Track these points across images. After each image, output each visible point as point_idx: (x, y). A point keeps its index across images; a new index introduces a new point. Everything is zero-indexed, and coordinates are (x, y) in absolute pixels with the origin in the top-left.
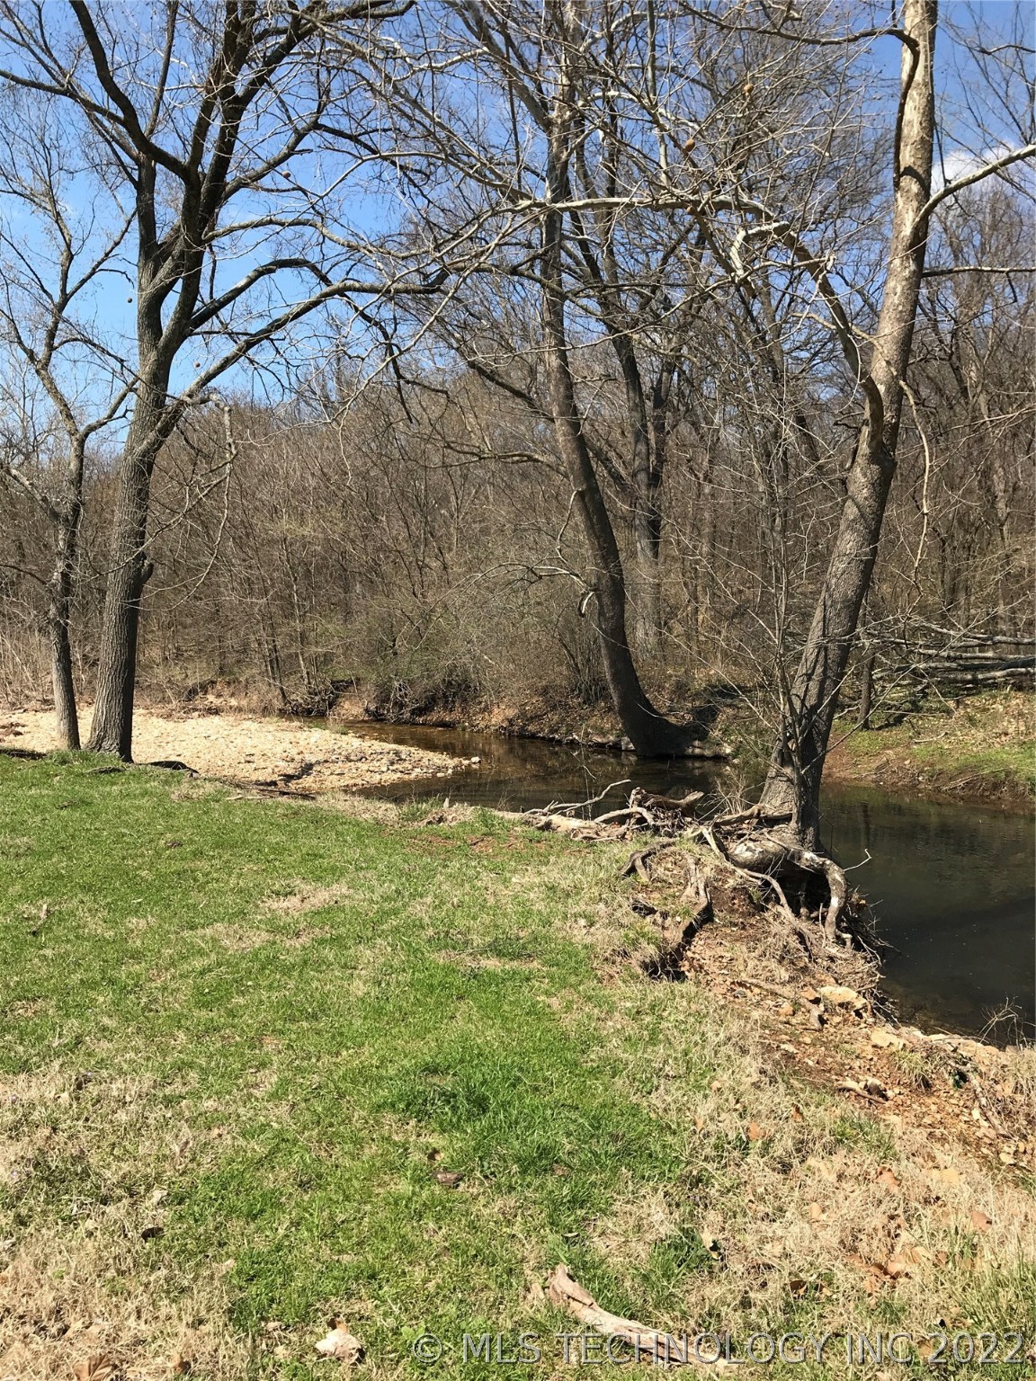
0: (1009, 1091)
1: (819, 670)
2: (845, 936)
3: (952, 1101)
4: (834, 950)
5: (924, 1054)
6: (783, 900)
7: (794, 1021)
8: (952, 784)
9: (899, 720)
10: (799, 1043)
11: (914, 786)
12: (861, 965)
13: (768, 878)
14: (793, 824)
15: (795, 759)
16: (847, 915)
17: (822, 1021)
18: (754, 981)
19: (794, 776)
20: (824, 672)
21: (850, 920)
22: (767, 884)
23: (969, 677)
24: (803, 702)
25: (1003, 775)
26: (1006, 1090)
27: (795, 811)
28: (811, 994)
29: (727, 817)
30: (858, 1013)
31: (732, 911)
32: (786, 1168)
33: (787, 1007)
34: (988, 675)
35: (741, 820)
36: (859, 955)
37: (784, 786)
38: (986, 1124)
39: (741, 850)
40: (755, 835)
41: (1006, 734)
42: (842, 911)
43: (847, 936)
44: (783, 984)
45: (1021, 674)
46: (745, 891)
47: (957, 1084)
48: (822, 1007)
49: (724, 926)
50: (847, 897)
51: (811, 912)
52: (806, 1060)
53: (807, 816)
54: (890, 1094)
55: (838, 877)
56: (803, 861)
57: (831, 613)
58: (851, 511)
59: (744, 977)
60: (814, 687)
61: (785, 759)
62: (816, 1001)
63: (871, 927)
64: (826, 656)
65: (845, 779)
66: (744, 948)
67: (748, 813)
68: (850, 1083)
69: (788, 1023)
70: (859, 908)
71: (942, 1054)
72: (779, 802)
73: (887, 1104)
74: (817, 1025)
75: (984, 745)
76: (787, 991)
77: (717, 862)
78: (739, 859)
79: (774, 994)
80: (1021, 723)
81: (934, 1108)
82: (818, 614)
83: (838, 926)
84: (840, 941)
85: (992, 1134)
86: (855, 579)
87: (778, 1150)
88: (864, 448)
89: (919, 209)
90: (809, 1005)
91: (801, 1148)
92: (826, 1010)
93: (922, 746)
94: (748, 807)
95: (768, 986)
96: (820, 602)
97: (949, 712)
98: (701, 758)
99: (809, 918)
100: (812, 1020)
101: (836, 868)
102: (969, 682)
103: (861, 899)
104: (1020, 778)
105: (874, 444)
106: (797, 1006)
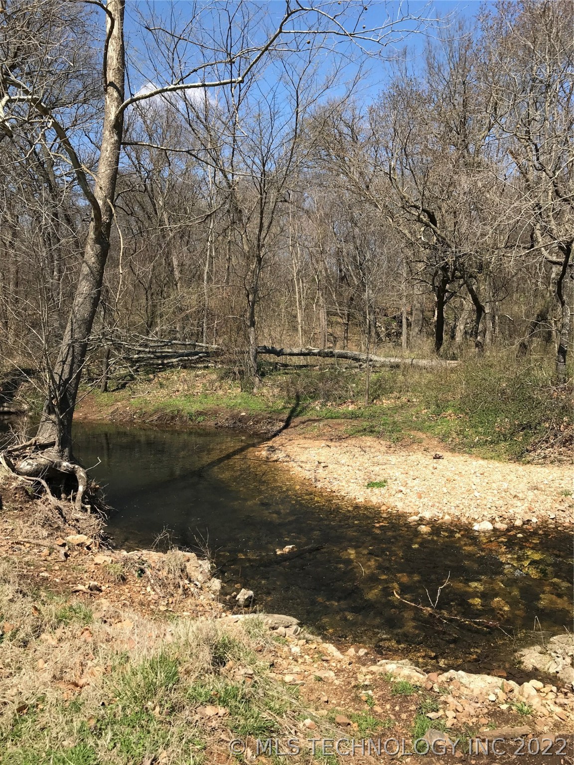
0: (165, 574)
1: (69, 359)
2: (87, 506)
3: (137, 585)
4: (79, 515)
5: (123, 563)
6: (48, 491)
7: (49, 558)
8: (151, 419)
9: (124, 386)
10: (52, 571)
11: (131, 421)
12: (94, 521)
13: (39, 479)
14: (56, 447)
15: (56, 410)
16: (88, 495)
17: (66, 555)
18: (26, 540)
19: (56, 420)
20: (73, 360)
21: (90, 497)
22: (39, 483)
23: (160, 362)
24: (60, 378)
25: (176, 412)
26: (163, 574)
27: (57, 439)
28: (60, 541)
29: (16, 447)
30: (89, 548)
31: (14, 501)
32: (25, 644)
33: (46, 551)
34: (169, 361)
35: (25, 447)
36: (93, 515)
37: (51, 425)
38: (153, 593)
39: (24, 465)
40: (33, 455)
41: (178, 391)
42: (85, 493)
43: (88, 506)
44: (44, 539)
45: (186, 360)
46: (23, 488)
47: (140, 576)
48: (67, 548)
49: (9, 511)
50: (88, 485)
51: (67, 496)
52: (55, 579)
53: (64, 442)
54: (103, 588)
55: (82, 474)
56: (62, 467)
57: (75, 326)
58: (85, 270)
59: (20, 538)
60: (67, 369)
61: (51, 410)
62: (64, 545)
63: (102, 500)
64: (73, 350)
65: (94, 420)
66: (21, 522)
67: (28, 443)
68: (80, 587)
69: (46, 560)
70: (96, 490)
71: (132, 561)
72: (48, 435)
73: (101, 594)
74: (63, 558)
75: (167, 397)
76: (46, 542)
77: (6, 474)
78: (23, 471)
79: (39, 545)
80: (186, 385)
81: (127, 590)
82: (68, 328)
83: (83, 502)
84: (84, 509)
85: (157, 597)
86: (89, 307)
87: (21, 635)
88: (92, 235)
89: (118, 107)
90: (59, 548)
91: (37, 630)
92: (69, 549)
93: (136, 399)
94: (30, 439)
95: (35, 541)
96: (70, 320)
97: (150, 381)
98: (9, 413)
99: (66, 499)
100: (60, 556)
101: (81, 469)
102: (160, 365)
103: (96, 485)
104: (184, 413)
105: (97, 233)
106: (52, 550)
